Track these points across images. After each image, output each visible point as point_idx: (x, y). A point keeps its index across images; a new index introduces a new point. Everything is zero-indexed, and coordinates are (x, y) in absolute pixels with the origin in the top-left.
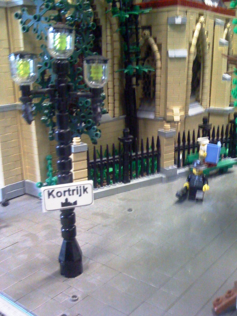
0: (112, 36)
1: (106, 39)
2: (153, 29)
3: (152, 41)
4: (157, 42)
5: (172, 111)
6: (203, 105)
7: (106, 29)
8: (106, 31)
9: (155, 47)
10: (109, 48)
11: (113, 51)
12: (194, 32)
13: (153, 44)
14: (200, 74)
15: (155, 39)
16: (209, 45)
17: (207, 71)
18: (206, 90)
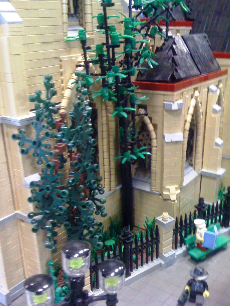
0: (107, 116)
1: (102, 120)
2: (149, 109)
3: (147, 119)
4: (153, 122)
5: (168, 190)
6: (195, 169)
7: (102, 110)
8: (102, 112)
9: (151, 127)
10: (105, 129)
11: (108, 131)
12: (189, 109)
13: (149, 123)
14: (193, 141)
15: (151, 119)
16: (202, 113)
17: (200, 138)
18: (199, 155)
